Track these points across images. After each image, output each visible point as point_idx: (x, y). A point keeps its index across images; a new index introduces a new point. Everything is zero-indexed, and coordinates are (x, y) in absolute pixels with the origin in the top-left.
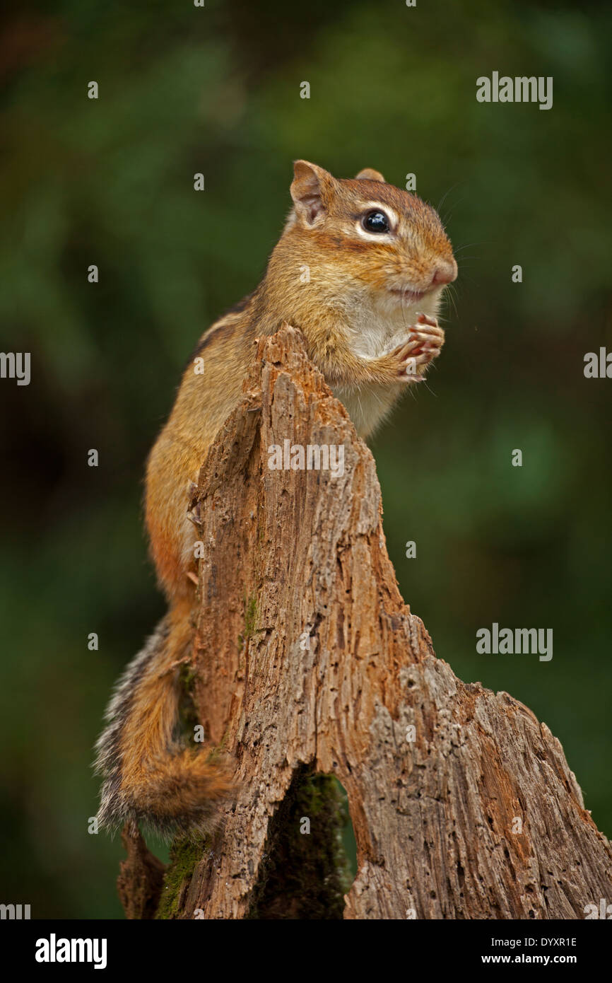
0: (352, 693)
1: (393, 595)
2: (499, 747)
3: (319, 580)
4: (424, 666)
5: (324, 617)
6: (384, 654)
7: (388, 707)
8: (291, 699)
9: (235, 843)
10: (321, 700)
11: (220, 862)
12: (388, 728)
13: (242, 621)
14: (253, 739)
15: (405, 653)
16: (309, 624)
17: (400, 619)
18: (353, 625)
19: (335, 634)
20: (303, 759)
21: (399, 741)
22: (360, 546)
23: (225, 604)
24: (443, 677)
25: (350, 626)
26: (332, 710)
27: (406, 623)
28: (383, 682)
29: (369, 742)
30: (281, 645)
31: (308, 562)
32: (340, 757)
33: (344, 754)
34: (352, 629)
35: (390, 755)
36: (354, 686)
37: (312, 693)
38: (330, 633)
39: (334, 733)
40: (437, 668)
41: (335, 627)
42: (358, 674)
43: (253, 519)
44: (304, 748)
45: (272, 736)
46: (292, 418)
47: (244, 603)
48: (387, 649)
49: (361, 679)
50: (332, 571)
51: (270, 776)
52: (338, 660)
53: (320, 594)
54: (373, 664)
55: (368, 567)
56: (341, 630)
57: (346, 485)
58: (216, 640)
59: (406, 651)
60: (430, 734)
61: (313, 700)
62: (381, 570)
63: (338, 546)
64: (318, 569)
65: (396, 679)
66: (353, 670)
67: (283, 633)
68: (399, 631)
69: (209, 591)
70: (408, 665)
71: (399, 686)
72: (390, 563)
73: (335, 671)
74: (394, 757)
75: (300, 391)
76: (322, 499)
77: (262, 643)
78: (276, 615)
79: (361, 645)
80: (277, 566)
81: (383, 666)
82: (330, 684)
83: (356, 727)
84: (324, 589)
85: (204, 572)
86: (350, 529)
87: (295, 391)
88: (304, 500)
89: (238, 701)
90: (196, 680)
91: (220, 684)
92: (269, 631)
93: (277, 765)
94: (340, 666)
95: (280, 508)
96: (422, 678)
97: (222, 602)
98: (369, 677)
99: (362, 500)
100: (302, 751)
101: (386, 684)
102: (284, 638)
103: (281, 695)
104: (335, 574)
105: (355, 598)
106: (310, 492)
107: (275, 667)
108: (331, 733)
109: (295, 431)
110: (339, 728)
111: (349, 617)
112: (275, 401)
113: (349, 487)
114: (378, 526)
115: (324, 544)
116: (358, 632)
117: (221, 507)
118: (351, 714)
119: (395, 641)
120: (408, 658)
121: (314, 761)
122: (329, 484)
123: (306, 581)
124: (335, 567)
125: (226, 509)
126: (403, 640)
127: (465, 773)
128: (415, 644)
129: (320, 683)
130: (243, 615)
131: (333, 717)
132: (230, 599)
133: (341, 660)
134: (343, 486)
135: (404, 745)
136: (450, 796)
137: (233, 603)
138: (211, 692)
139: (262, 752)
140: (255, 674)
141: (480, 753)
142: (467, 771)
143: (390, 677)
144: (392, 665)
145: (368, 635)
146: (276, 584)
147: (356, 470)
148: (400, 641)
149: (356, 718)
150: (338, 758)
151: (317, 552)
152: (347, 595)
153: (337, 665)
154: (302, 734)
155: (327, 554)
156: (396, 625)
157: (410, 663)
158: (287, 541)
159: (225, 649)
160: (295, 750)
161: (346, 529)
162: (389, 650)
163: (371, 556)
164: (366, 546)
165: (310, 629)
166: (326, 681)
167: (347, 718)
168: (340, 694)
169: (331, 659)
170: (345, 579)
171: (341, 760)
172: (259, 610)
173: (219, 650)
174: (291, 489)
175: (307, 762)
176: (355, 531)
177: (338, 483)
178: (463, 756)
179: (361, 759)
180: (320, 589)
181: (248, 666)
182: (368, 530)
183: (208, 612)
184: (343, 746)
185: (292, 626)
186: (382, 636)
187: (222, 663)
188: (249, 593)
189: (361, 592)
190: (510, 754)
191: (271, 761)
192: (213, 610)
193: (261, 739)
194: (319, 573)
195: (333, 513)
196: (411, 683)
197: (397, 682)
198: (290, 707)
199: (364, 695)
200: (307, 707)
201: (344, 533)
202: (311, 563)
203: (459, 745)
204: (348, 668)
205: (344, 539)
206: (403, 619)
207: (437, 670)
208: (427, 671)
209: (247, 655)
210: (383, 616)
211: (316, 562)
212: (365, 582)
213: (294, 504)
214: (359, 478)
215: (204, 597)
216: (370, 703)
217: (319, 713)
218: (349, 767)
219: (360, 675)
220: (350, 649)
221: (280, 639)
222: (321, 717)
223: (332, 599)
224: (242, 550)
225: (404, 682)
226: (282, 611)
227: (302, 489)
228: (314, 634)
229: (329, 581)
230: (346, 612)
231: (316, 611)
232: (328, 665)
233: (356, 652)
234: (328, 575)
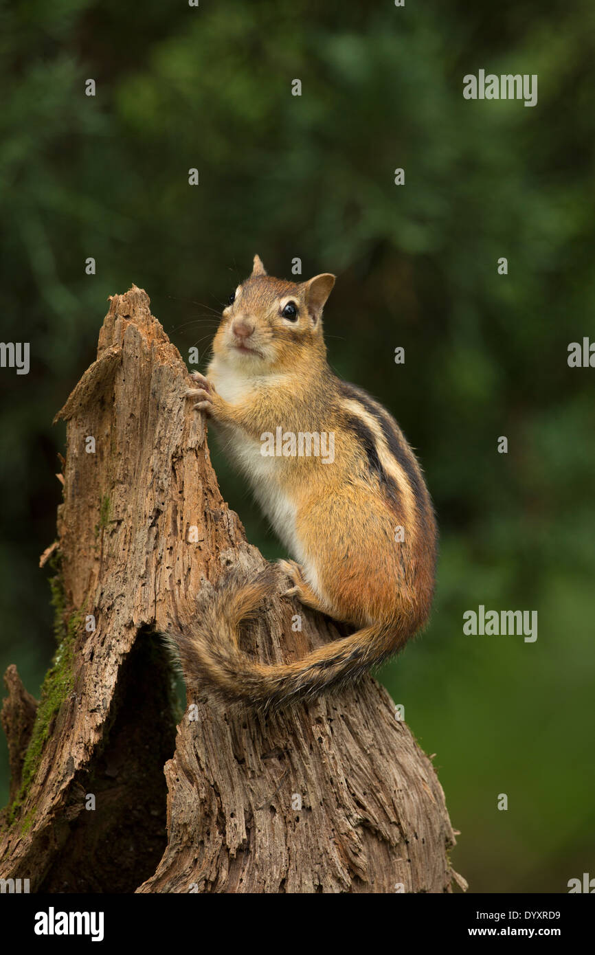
0: (184, 570)
1: (215, 495)
3: (158, 483)
4: (239, 549)
5: (162, 512)
6: (208, 540)
7: (210, 581)
8: (137, 575)
9: (92, 685)
10: (159, 576)
11: (81, 700)
12: (211, 597)
13: (98, 514)
14: (107, 606)
15: (224, 539)
16: (151, 517)
17: (220, 514)
18: (184, 518)
19: (170, 525)
20: (145, 621)
22: (190, 458)
23: (85, 501)
24: (254, 557)
25: (182, 519)
26: (168, 582)
27: (225, 516)
28: (207, 562)
29: (196, 608)
30: (128, 533)
31: (150, 470)
32: (174, 619)
33: (177, 617)
34: (183, 521)
36: (185, 565)
37: (153, 570)
38: (167, 524)
39: (169, 601)
41: (170, 519)
42: (188, 555)
43: (107, 436)
44: (146, 612)
45: (121, 603)
46: (138, 359)
47: (100, 500)
48: (210, 536)
49: (190, 559)
50: (168, 477)
51: (119, 633)
52: (172, 545)
53: (159, 494)
54: (199, 548)
55: (196, 473)
56: (175, 522)
57: (179, 410)
58: (78, 528)
61: (153, 576)
62: (206, 476)
63: (173, 457)
64: (158, 475)
65: (218, 559)
66: (184, 553)
67: (131, 524)
68: (219, 523)
69: (73, 491)
70: (226, 549)
71: (220, 564)
72: (212, 469)
73: (170, 553)
75: (144, 338)
76: (161, 421)
77: (114, 531)
78: (125, 510)
80: (126, 472)
81: (207, 549)
82: (167, 562)
83: (186, 597)
84: (162, 491)
85: (69, 476)
86: (182, 444)
87: (141, 338)
88: (147, 422)
89: (95, 575)
90: (62, 560)
91: (81, 563)
92: (119, 522)
93: (125, 625)
94: (174, 549)
95: (129, 428)
96: (237, 559)
97: (83, 500)
98: (196, 558)
100: (145, 614)
101: (209, 564)
102: (131, 528)
103: (129, 572)
104: (170, 478)
105: (186, 497)
106: (152, 416)
107: (124, 550)
108: (166, 601)
109: (140, 370)
110: (173, 597)
111: (181, 512)
112: (125, 346)
113: (182, 412)
114: (204, 442)
115: (162, 456)
116: (188, 523)
117: (83, 426)
118: (182, 586)
119: (217, 530)
120: (226, 543)
121: (154, 621)
122: (166, 409)
123: (148, 484)
124: (171, 473)
125: (87, 428)
126: (223, 530)
127: (270, 632)
128: (232, 533)
129: (159, 563)
130: (99, 510)
131: (168, 589)
132: (89, 497)
133: (175, 545)
134: (177, 411)
136: (258, 649)
137: (91, 500)
138: (74, 568)
139: (114, 616)
140: (109, 555)
141: (281, 616)
142: (271, 630)
143: (213, 558)
144: (214, 549)
145: (196, 526)
146: (125, 486)
148: (221, 530)
149: (186, 590)
150: (172, 620)
151: (156, 461)
152: (180, 495)
153: (171, 548)
154: (145, 602)
155: (164, 463)
156: (217, 518)
157: (228, 548)
158: (134, 453)
159: (85, 536)
160: (139, 614)
161: (179, 444)
162: (212, 538)
163: (199, 465)
164: (194, 457)
165: (151, 521)
166: (163, 561)
167: (179, 589)
168: (174, 571)
169: (167, 544)
170: (179, 483)
171: (175, 621)
172: (112, 506)
173: (80, 536)
174: (137, 413)
175: (148, 623)
176: (186, 445)
177: (173, 409)
178: (268, 618)
179: (190, 621)
180: (159, 490)
181: (102, 549)
182: (196, 445)
183: (72, 507)
184: (176, 611)
185: (137, 518)
186: (206, 526)
187: (83, 546)
188: (104, 493)
189: (190, 493)
191: (121, 622)
192: (75, 506)
193: (113, 605)
194: (159, 478)
195: (169, 432)
196: (228, 563)
197: (218, 562)
198: (135, 580)
199: (192, 572)
200: (148, 580)
201: (177, 447)
202: (152, 470)
203: (265, 610)
204: (180, 551)
205: (177, 452)
206: (222, 514)
207: (248, 552)
208: (241, 553)
209: (102, 541)
210: (208, 512)
211: (156, 470)
212: (193, 485)
213: (139, 425)
215: (69, 495)
216: (197, 578)
217: (157, 585)
219: (190, 556)
220: (181, 536)
221: (128, 528)
222: (159, 588)
223: (168, 498)
224: (99, 459)
225: (223, 562)
226: (130, 507)
227: (145, 413)
228: (153, 525)
229: (166, 484)
230: (179, 508)
231: (156, 507)
232: (164, 549)
233: (186, 538)
234: (165, 479)
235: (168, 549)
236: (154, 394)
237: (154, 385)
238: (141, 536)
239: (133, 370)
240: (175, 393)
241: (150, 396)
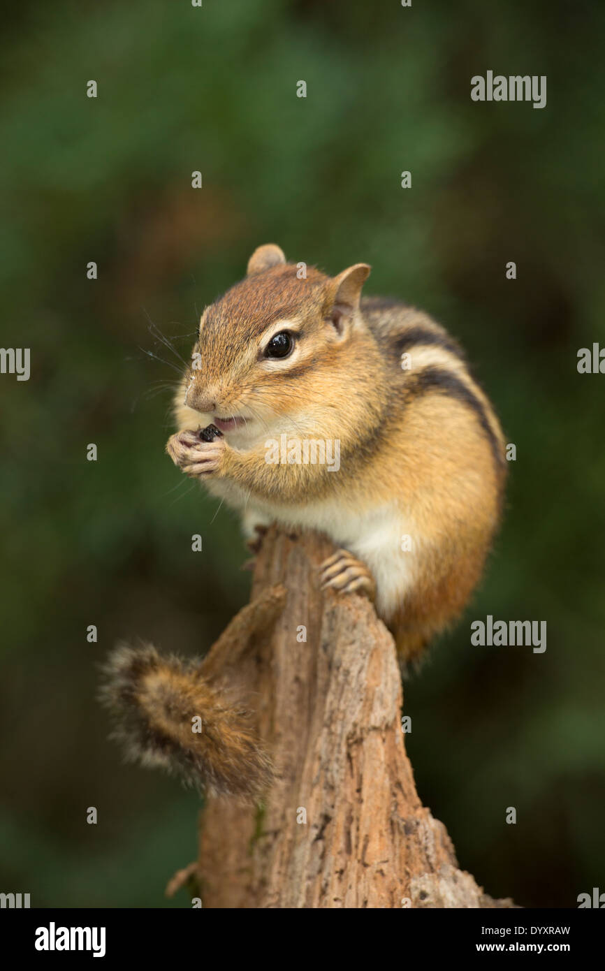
1: (409, 797)
3: (326, 777)
4: (439, 876)
5: (332, 818)
6: (394, 861)
15: (418, 861)
17: (414, 823)
18: (361, 827)
19: (342, 838)
22: (373, 741)
24: (463, 889)
25: (358, 829)
27: (421, 827)
28: (392, 893)
30: (286, 850)
31: (317, 758)
34: (360, 832)
36: (359, 895)
38: (336, 835)
40: (455, 880)
41: (343, 830)
42: (364, 882)
48: (398, 855)
49: (367, 888)
50: (341, 767)
52: (343, 867)
53: (328, 794)
54: (381, 872)
55: (381, 763)
56: (348, 833)
57: (360, 672)
58: (225, 842)
59: (420, 859)
62: (397, 768)
63: (348, 739)
64: (326, 765)
65: (407, 889)
66: (359, 878)
68: (412, 837)
70: (421, 875)
71: (410, 897)
72: (406, 760)
73: (340, 879)
76: (334, 687)
78: (283, 817)
79: (369, 850)
81: (392, 874)
82: (335, 891)
84: (332, 788)
86: (362, 721)
88: (316, 687)
92: (276, 834)
94: (345, 873)
95: (292, 697)
96: (436, 890)
98: (376, 886)
99: (377, 689)
101: (395, 894)
102: (290, 841)
104: (343, 771)
105: (365, 796)
106: (322, 679)
111: (358, 819)
113: (363, 675)
114: (396, 718)
115: (333, 738)
116: (367, 836)
119: (408, 847)
120: (422, 867)
122: (341, 670)
123: (315, 778)
124: (344, 763)
126: (417, 846)
128: (430, 852)
129: (324, 892)
133: (346, 866)
134: (356, 672)
143: (400, 887)
144: (403, 874)
145: (377, 840)
147: (372, 656)
148: (414, 847)
151: (325, 746)
152: (357, 795)
153: (341, 872)
156: (409, 829)
157: (423, 873)
158: (299, 735)
159: (235, 853)
161: (357, 721)
162: (400, 858)
163: (386, 752)
164: (379, 741)
165: (316, 832)
166: (329, 890)
169: (335, 864)
170: (356, 777)
172: (269, 810)
173: (228, 853)
174: (304, 676)
176: (368, 722)
177: (351, 669)
180: (328, 787)
182: (383, 723)
183: (217, 811)
185: (297, 828)
186: (393, 841)
187: (231, 868)
189: (372, 791)
194: (328, 769)
195: (345, 702)
196: (423, 895)
197: (408, 893)
201: (355, 725)
202: (320, 758)
204: (354, 876)
205: (355, 732)
207: (455, 882)
208: (443, 881)
210: (395, 819)
211: (324, 757)
212: (377, 780)
213: (307, 693)
214: (374, 663)
219: (367, 883)
220: (357, 855)
221: (286, 843)
223: (340, 799)
225: (415, 894)
226: (289, 811)
227: (314, 675)
228: (320, 837)
229: (337, 777)
230: (354, 814)
231: (323, 811)
232: (332, 872)
233: (363, 857)
234: (338, 772)
235: (337, 872)
236: (325, 648)
237: (325, 635)
238: (303, 852)
239: (298, 612)
240: (354, 647)
241: (321, 651)
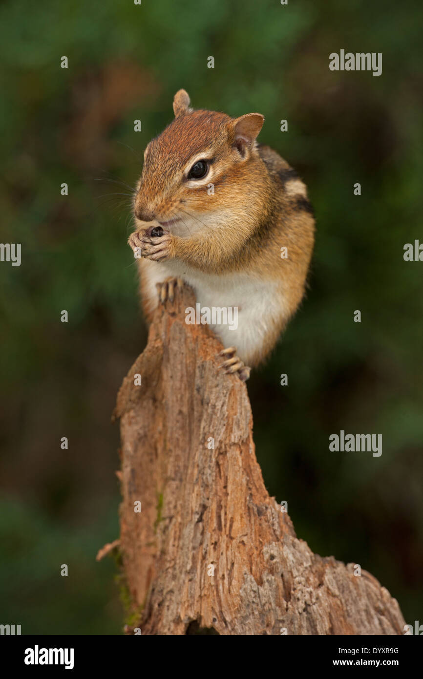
0: (227, 565)
1: (260, 490)
2: (344, 605)
3: (203, 479)
4: (283, 544)
5: (207, 507)
6: (251, 535)
7: (254, 576)
8: (184, 570)
10: (204, 571)
12: (255, 592)
14: (158, 602)
15: (268, 534)
16: (197, 513)
17: (264, 508)
18: (228, 513)
19: (215, 520)
20: (192, 616)
21: (263, 602)
22: (234, 453)
25: (226, 514)
26: (212, 577)
27: (269, 510)
28: (251, 556)
29: (240, 602)
30: (177, 529)
31: (196, 466)
32: (218, 614)
33: (221, 612)
34: (227, 515)
35: (256, 613)
36: (228, 559)
37: (199, 566)
38: (211, 518)
39: (214, 596)
40: (294, 545)
41: (215, 514)
42: (231, 550)
43: (160, 433)
44: (193, 608)
45: (172, 599)
46: (184, 355)
48: (254, 531)
49: (233, 554)
50: (212, 472)
51: (169, 629)
52: (217, 540)
53: (204, 490)
54: (243, 542)
55: (240, 468)
56: (219, 517)
57: (223, 406)
59: (269, 532)
60: (288, 596)
61: (199, 571)
62: (251, 470)
63: (216, 452)
64: (202, 471)
65: (261, 554)
66: (227, 547)
67: (180, 520)
68: (262, 517)
69: (130, 489)
70: (270, 543)
71: (263, 558)
72: (257, 465)
73: (215, 548)
74: (260, 614)
75: (189, 335)
76: (205, 417)
78: (175, 507)
79: (234, 528)
80: (177, 468)
81: (251, 543)
82: (212, 557)
83: (229, 591)
84: (207, 486)
85: (126, 474)
86: (226, 439)
87: (186, 334)
88: (194, 418)
90: (124, 557)
92: (171, 519)
93: (175, 621)
94: (218, 544)
95: (178, 424)
96: (281, 553)
98: (240, 553)
99: (235, 417)
100: (191, 610)
101: (252, 558)
102: (180, 524)
103: (178, 567)
104: (214, 474)
105: (229, 491)
106: (197, 412)
107: (174, 546)
108: (211, 596)
109: (186, 365)
110: (218, 592)
111: (226, 507)
112: (171, 342)
113: (225, 408)
114: (249, 436)
115: (206, 452)
116: (232, 518)
117: (136, 424)
118: (226, 581)
119: (260, 525)
120: (270, 538)
121: (200, 618)
122: (210, 405)
123: (195, 479)
124: (215, 468)
126: (267, 524)
127: (316, 625)
128: (276, 527)
129: (204, 558)
131: (213, 583)
133: (219, 539)
134: (220, 406)
135: (267, 605)
137: (149, 498)
138: (136, 566)
141: (328, 610)
142: (318, 623)
143: (256, 552)
144: (258, 543)
145: (239, 521)
146: (176, 482)
147: (230, 394)
148: (265, 525)
149: (230, 584)
150: (217, 615)
151: (201, 457)
152: (224, 490)
153: (216, 543)
154: (191, 597)
155: (209, 459)
156: (261, 513)
157: (271, 542)
158: (184, 450)
159: (145, 533)
160: (186, 609)
161: (223, 440)
162: (255, 532)
163: (242, 460)
164: (238, 452)
165: (197, 517)
166: (208, 556)
168: (218, 565)
169: (211, 539)
170: (223, 478)
171: (219, 616)
173: (140, 533)
174: (185, 410)
175: (195, 619)
176: (230, 440)
177: (217, 404)
178: (315, 613)
179: (234, 615)
180: (204, 486)
182: (240, 440)
184: (221, 606)
185: (185, 514)
186: (250, 521)
187: (143, 543)
188: (160, 490)
189: (234, 487)
190: (353, 611)
191: (171, 618)
193: (163, 601)
194: (203, 473)
195: (213, 427)
196: (272, 557)
197: (261, 556)
198: (183, 576)
199: (236, 566)
200: (195, 576)
201: (221, 442)
202: (198, 466)
203: (311, 604)
204: (224, 546)
205: (221, 447)
207: (294, 547)
208: (286, 547)
210: (251, 506)
211: (201, 465)
212: (237, 479)
213: (188, 421)
214: (232, 400)
215: (127, 492)
216: (240, 572)
217: (203, 581)
218: (225, 622)
219: (233, 551)
220: (226, 531)
221: (177, 525)
222: (204, 583)
223: (212, 493)
224: (154, 456)
225: (267, 556)
226: (179, 503)
227: (192, 409)
228: (200, 520)
229: (210, 479)
230: (223, 503)
231: (202, 502)
232: (209, 544)
233: (230, 534)
234: (210, 475)
235: (212, 544)
236: (198, 390)
237: (198, 381)
238: (188, 531)
239: (179, 367)
240: (218, 388)
241: (195, 392)
